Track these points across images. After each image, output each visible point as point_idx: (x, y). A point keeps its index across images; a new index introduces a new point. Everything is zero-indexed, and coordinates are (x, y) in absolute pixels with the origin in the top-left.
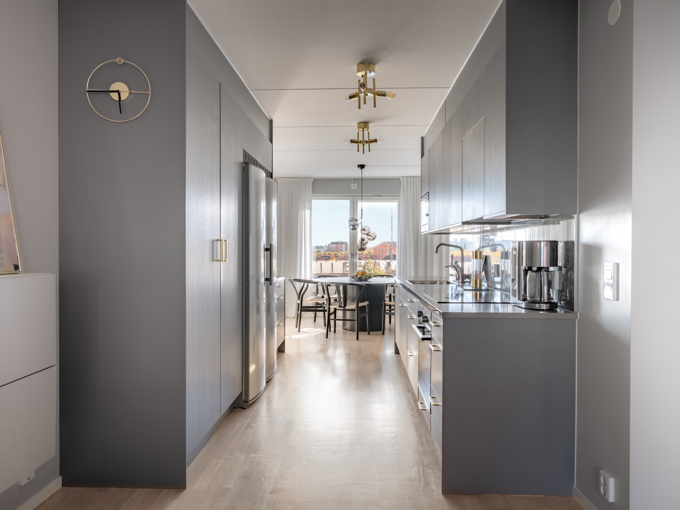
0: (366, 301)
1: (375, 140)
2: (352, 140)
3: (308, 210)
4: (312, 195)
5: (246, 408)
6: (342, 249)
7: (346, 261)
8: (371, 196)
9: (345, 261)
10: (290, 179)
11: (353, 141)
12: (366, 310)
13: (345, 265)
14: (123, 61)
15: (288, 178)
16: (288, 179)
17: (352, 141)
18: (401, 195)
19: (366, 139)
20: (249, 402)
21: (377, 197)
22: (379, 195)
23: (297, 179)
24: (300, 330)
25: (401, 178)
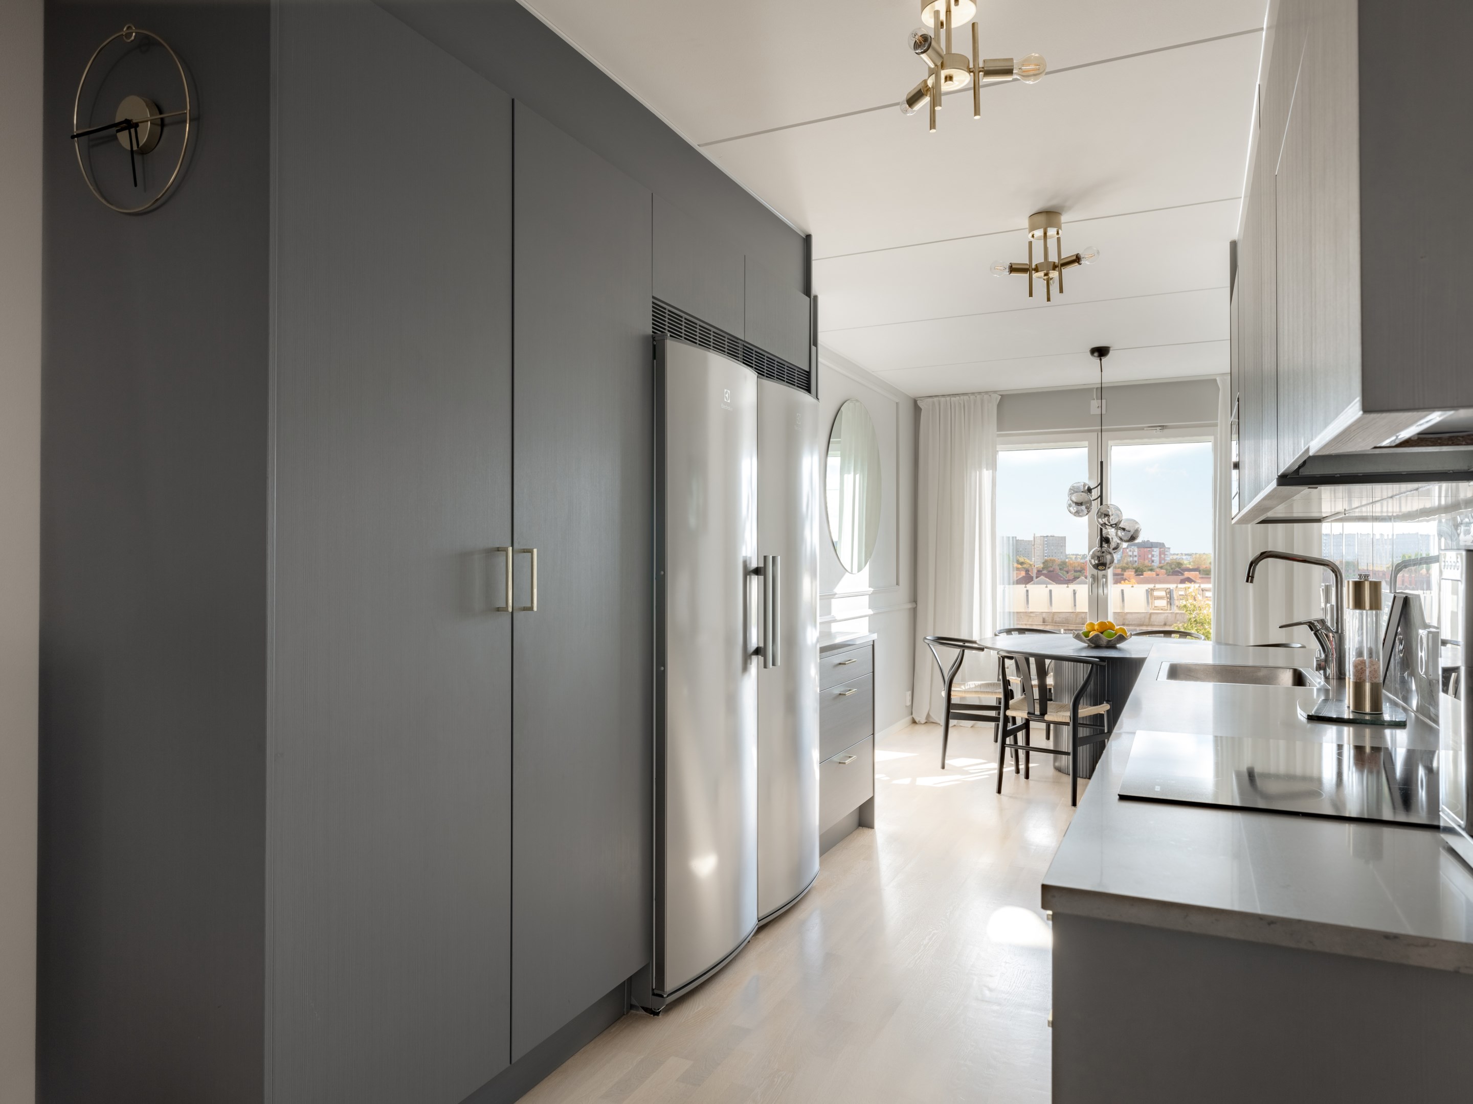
0: (1103, 703)
1: (1075, 258)
2: (1011, 266)
3: (987, 470)
4: (998, 435)
5: (657, 1014)
6: (1151, 558)
7: (1153, 585)
8: (1142, 429)
9: (1151, 586)
10: (948, 399)
11: (1013, 267)
12: (1104, 726)
13: (1151, 594)
14: (136, 33)
15: (943, 396)
16: (943, 399)
17: (1013, 269)
18: (1219, 421)
19: (1053, 258)
20: (665, 996)
21: (1158, 432)
22: (1163, 426)
23: (962, 397)
24: (946, 762)
25: (1218, 379)
